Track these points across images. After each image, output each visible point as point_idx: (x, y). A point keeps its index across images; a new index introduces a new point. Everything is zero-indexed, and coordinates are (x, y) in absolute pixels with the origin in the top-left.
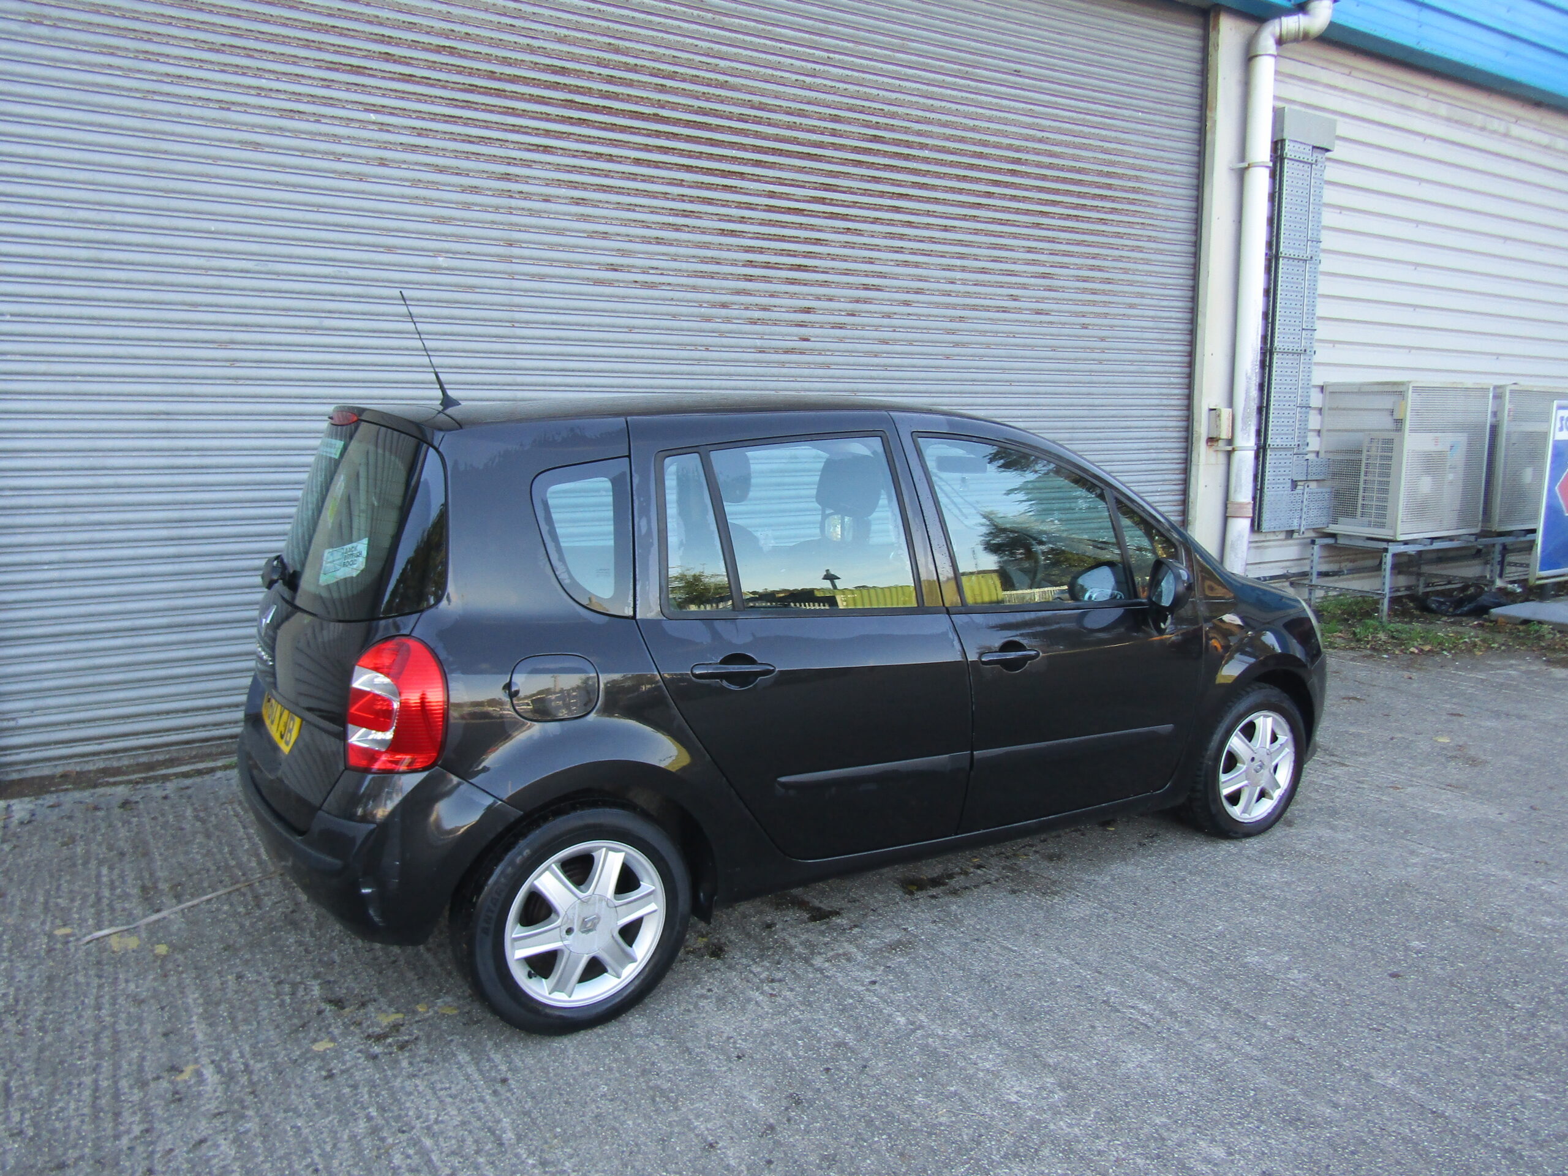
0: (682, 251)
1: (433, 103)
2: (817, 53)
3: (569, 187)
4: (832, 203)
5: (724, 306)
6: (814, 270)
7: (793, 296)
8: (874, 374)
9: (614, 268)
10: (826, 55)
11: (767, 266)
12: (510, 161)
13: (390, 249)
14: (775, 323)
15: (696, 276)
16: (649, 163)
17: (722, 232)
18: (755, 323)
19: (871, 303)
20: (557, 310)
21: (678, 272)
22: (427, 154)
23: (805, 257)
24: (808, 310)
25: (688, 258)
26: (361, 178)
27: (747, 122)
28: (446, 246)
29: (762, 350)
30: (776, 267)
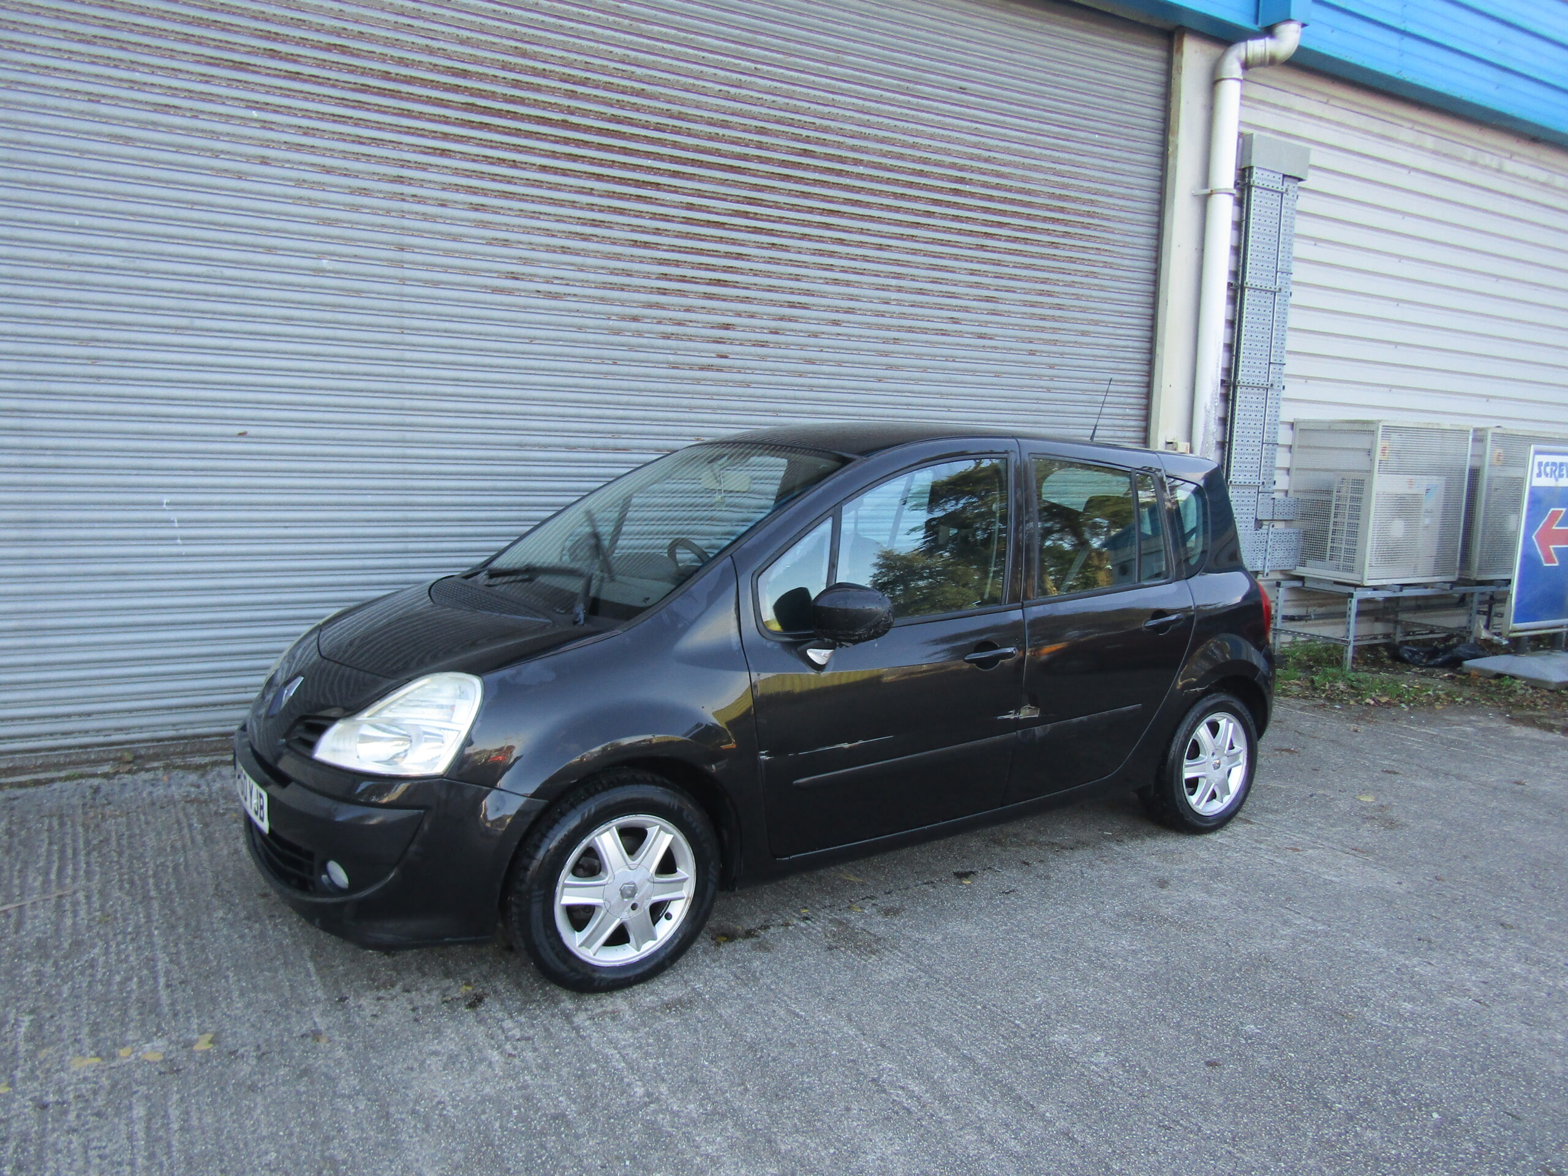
0: (590, 261)
1: (321, 102)
2: (743, 63)
3: (467, 192)
4: (755, 217)
5: (635, 319)
6: (735, 285)
7: (711, 311)
8: (798, 394)
9: (515, 277)
10: (753, 66)
11: (683, 279)
12: (404, 164)
13: (270, 250)
14: (691, 338)
15: (605, 288)
16: (556, 171)
17: (635, 244)
18: (669, 338)
19: (796, 321)
21: (585, 283)
22: (313, 153)
23: (725, 272)
24: (727, 327)
25: (596, 269)
26: (240, 176)
27: (664, 132)
28: (331, 248)
29: (675, 366)
30: (693, 281)
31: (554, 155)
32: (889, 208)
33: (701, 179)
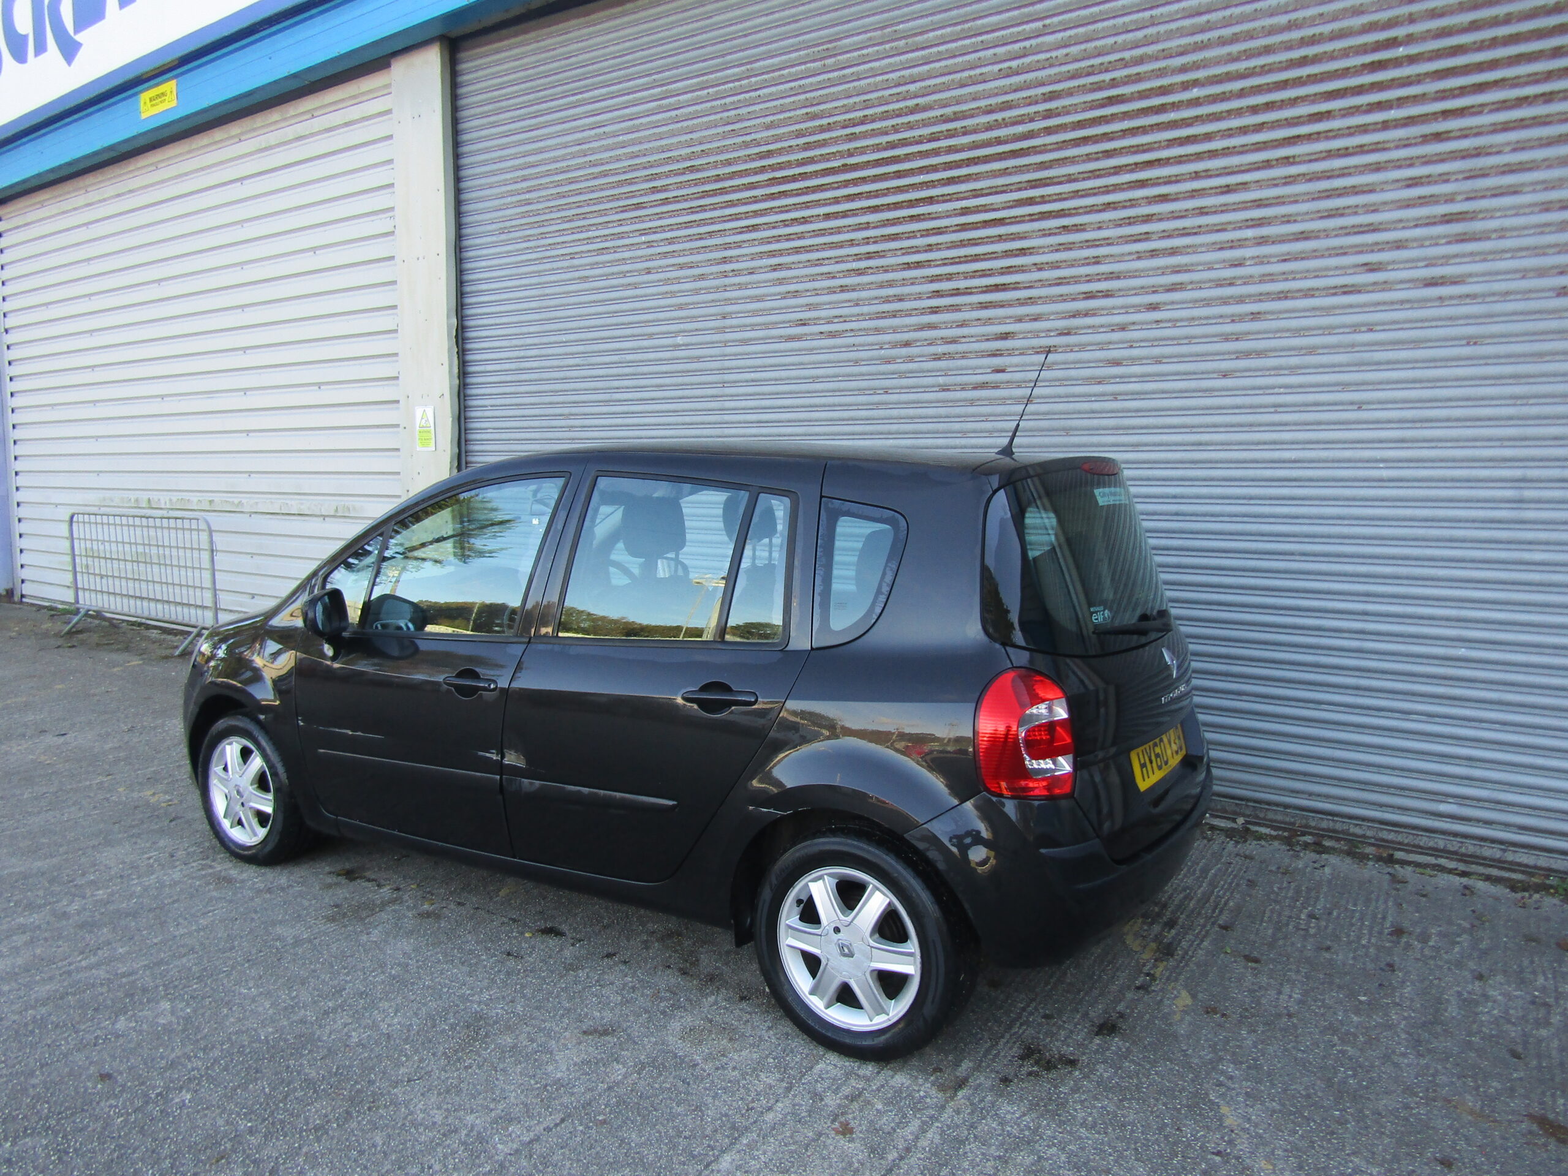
0: (864, 294)
1: (679, 215)
2: (1027, 27)
3: (769, 257)
4: (1043, 200)
5: (907, 344)
6: (1015, 286)
7: (989, 321)
8: (1096, 406)
9: (803, 323)
10: (1039, 24)
11: (957, 293)
12: (727, 247)
14: (964, 356)
15: (878, 318)
16: (836, 215)
17: (908, 266)
18: (939, 359)
19: (1094, 315)
20: (755, 369)
21: (860, 317)
22: (674, 257)
23: (1002, 274)
24: (1005, 336)
25: (869, 301)
27: (939, 140)
28: (682, 326)
29: (945, 389)
30: (968, 292)
31: (836, 201)
32: (1244, 130)
33: (977, 177)
